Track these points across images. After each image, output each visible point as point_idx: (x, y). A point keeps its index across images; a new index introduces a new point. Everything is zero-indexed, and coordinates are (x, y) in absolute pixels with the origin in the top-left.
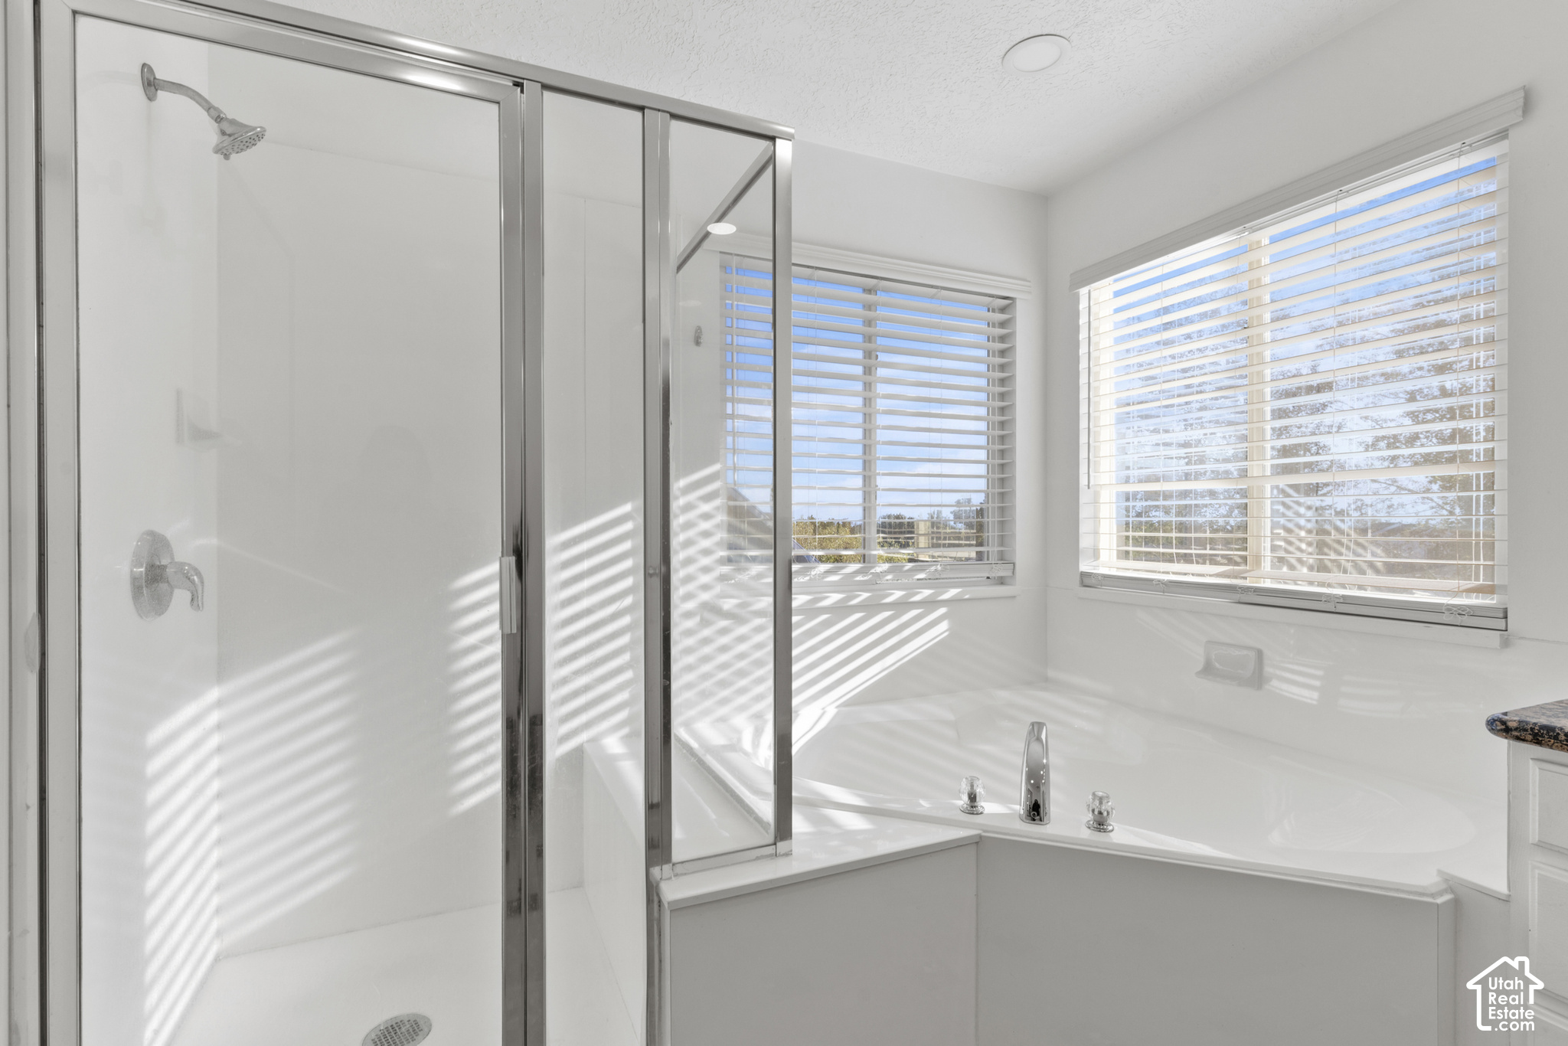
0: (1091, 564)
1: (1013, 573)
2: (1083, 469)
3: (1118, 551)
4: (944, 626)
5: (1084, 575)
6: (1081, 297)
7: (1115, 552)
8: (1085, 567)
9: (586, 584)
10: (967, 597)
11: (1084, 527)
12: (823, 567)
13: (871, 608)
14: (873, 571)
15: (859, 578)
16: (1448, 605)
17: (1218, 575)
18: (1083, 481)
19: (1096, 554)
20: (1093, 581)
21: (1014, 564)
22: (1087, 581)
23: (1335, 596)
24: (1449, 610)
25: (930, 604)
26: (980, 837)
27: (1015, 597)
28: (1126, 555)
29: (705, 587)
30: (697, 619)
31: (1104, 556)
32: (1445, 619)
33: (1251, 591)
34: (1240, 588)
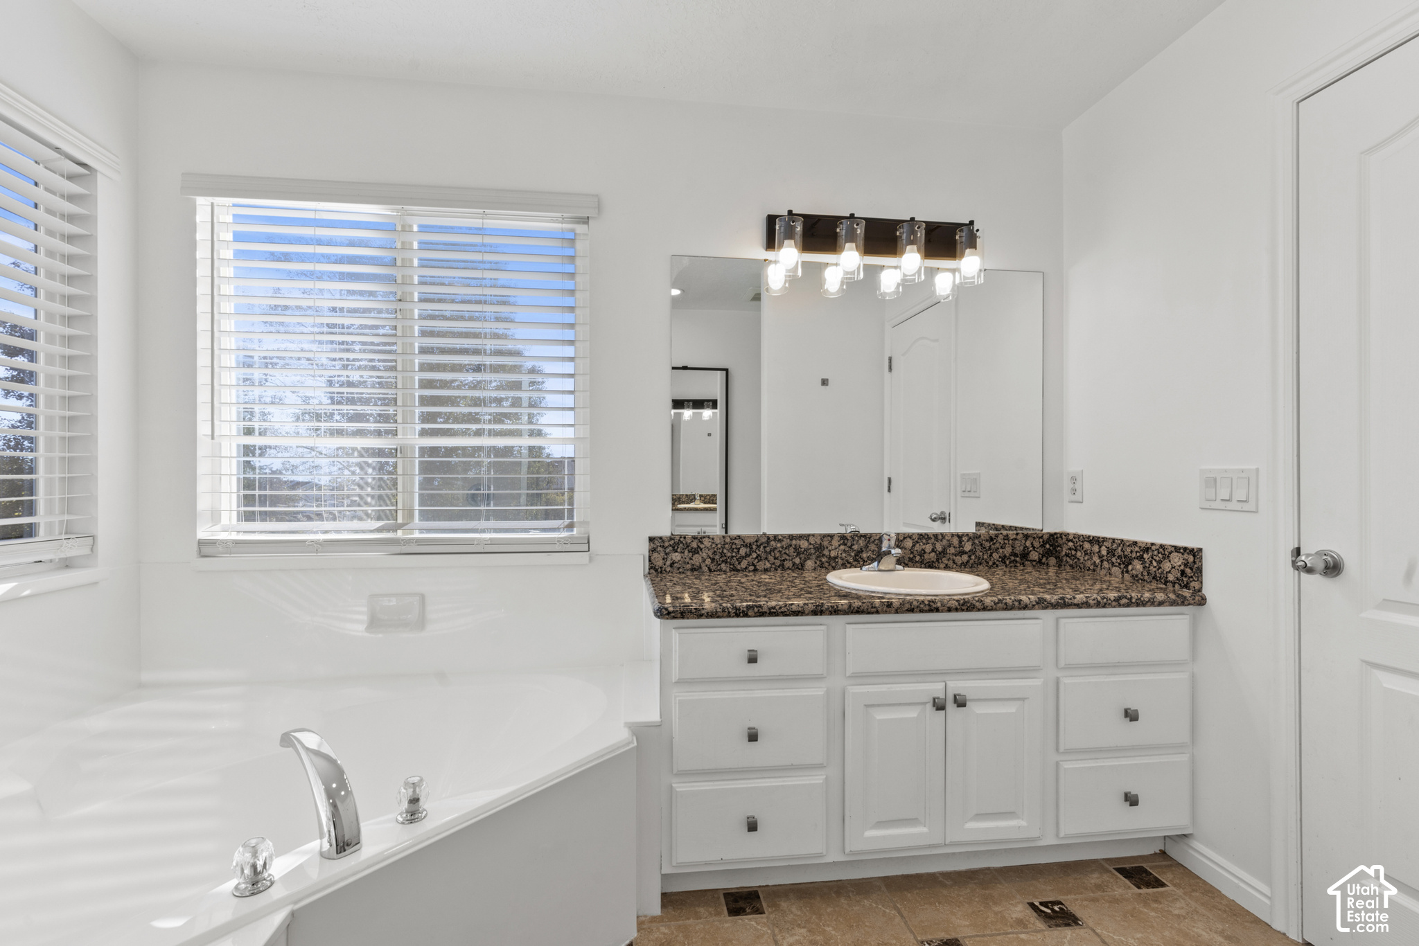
0: (209, 530)
1: (92, 550)
2: (203, 414)
3: (238, 512)
5: (202, 543)
6: (197, 207)
7: (234, 514)
8: (203, 533)
11: (203, 485)
16: (558, 538)
17: (379, 530)
18: (203, 429)
19: (215, 516)
20: (217, 549)
21: (94, 537)
22: (206, 550)
23: (484, 540)
24: (558, 541)
26: (292, 913)
27: (96, 583)
28: (249, 517)
31: (225, 519)
32: (557, 548)
33: (413, 543)
34: (402, 540)
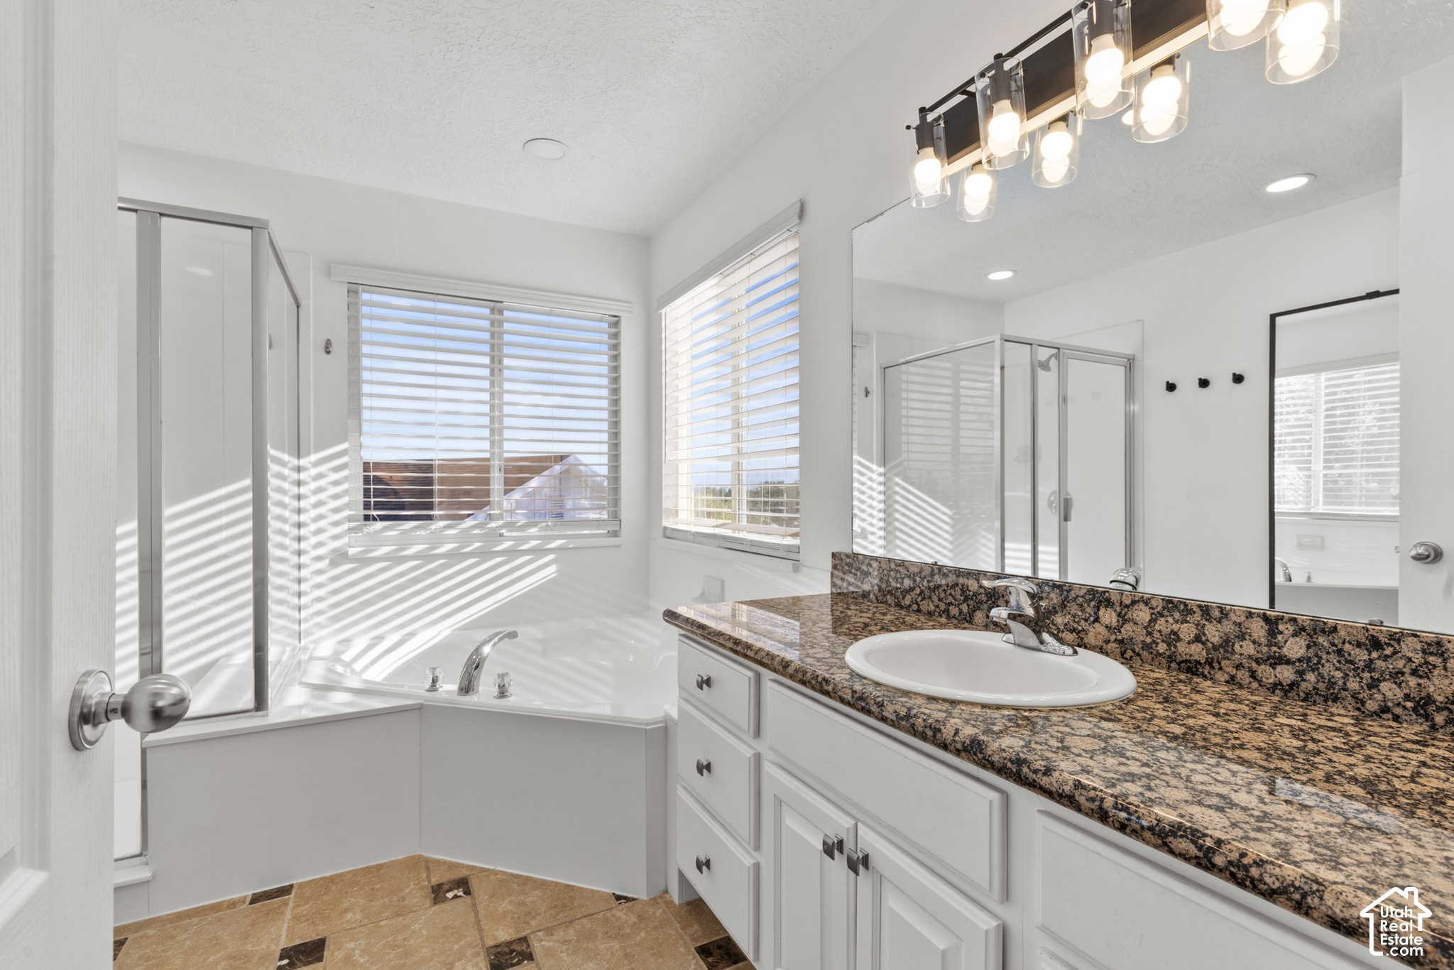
0: (672, 521)
1: (620, 528)
2: (667, 448)
3: (694, 511)
4: (553, 568)
5: (665, 529)
6: (662, 317)
7: (692, 512)
8: (666, 523)
9: (224, 534)
10: (571, 546)
11: (666, 493)
12: (442, 524)
13: (484, 555)
14: (489, 526)
15: (477, 531)
16: (783, 544)
18: (667, 457)
19: (675, 513)
20: (674, 535)
21: (620, 520)
22: (668, 534)
24: (782, 548)
25: (538, 552)
26: (422, 704)
27: (619, 546)
29: (335, 537)
30: (327, 562)
31: (683, 515)
